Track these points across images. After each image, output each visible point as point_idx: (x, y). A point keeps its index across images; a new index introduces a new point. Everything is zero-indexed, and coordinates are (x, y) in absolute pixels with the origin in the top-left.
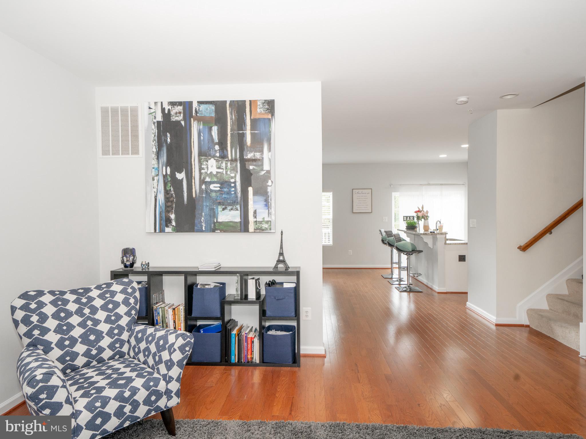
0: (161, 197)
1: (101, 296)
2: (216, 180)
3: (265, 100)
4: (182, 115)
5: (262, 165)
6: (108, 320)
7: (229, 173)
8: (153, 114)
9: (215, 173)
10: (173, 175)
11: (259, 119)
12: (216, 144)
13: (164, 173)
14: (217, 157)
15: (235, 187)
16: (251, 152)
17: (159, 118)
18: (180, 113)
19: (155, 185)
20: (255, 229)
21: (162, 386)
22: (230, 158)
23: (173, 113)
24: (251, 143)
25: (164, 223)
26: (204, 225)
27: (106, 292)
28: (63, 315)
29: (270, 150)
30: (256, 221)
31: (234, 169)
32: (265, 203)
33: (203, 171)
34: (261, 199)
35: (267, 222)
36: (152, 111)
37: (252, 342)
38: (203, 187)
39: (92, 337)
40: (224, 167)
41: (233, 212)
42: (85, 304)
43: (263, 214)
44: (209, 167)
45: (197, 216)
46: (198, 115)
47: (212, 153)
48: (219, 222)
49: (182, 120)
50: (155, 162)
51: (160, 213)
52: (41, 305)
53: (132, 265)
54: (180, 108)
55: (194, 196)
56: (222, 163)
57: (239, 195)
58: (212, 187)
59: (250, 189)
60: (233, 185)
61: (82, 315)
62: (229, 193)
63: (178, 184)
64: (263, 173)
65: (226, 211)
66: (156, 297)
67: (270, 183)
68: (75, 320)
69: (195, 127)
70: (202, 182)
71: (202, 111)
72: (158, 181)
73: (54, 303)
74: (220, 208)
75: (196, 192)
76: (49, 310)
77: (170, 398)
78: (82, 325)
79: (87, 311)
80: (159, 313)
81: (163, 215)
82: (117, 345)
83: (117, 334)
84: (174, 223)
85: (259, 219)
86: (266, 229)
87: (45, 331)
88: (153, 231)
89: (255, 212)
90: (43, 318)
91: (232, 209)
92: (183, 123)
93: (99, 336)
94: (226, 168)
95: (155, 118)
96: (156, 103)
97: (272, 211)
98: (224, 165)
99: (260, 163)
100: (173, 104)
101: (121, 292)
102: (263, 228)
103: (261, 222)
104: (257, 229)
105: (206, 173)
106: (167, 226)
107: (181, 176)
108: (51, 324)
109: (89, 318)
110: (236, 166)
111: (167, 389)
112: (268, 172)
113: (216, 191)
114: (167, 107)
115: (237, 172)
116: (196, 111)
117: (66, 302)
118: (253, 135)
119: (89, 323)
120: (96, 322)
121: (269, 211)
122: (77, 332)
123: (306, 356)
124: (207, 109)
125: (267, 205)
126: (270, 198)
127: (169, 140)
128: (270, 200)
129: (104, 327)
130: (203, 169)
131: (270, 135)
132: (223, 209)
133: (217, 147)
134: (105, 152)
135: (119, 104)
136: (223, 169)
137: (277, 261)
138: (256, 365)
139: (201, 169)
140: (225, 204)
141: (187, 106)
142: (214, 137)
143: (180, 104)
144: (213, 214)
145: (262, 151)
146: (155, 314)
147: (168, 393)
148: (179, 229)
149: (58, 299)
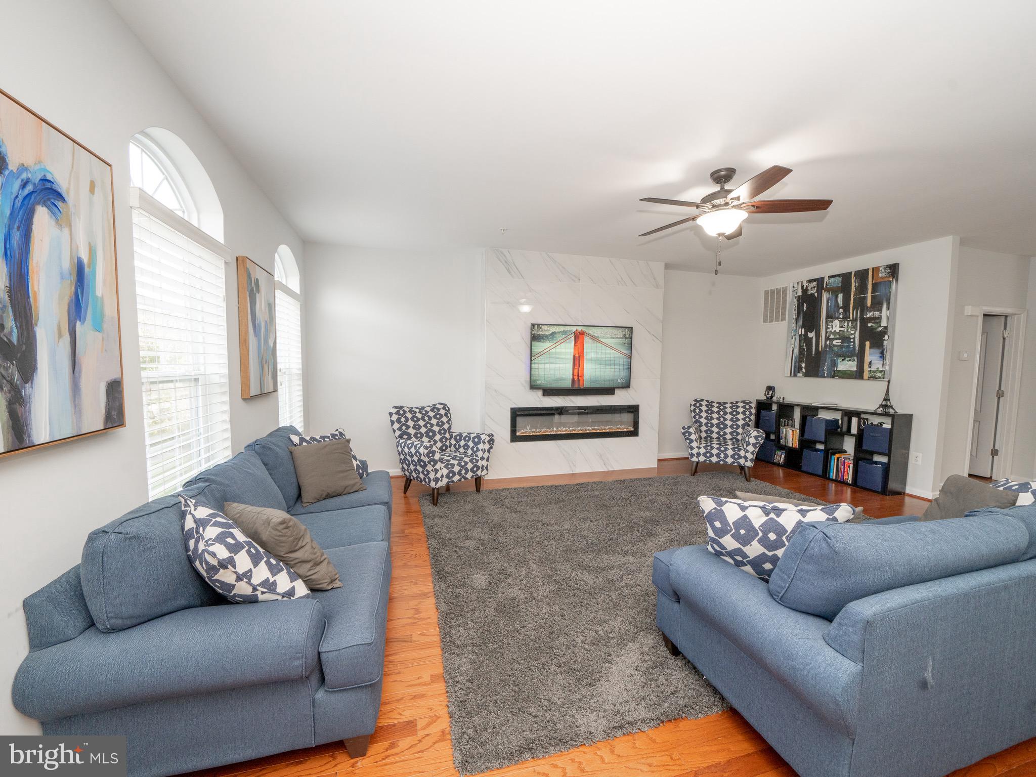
0: (796, 351)
1: (731, 407)
2: (838, 337)
3: (887, 265)
4: (816, 288)
5: (880, 322)
6: (731, 420)
7: (849, 330)
8: (795, 291)
9: (838, 331)
10: (806, 334)
11: (880, 283)
12: (841, 308)
13: (800, 333)
14: (840, 318)
15: (854, 342)
16: (871, 311)
17: (800, 293)
18: (814, 287)
19: (793, 342)
20: (869, 377)
21: (742, 453)
22: (851, 318)
23: (809, 288)
24: (871, 305)
25: (797, 370)
26: (826, 372)
27: (734, 406)
28: (709, 412)
29: (888, 308)
30: (871, 371)
31: (855, 327)
32: (880, 355)
33: (828, 330)
34: (877, 352)
35: (881, 372)
36: (795, 289)
37: (849, 467)
38: (828, 343)
39: (722, 426)
40: (846, 326)
41: (850, 363)
42: (722, 410)
43: (877, 365)
44: (834, 326)
45: (821, 365)
46: (828, 287)
47: (837, 315)
48: (838, 371)
49: (815, 293)
50: (794, 326)
51: (795, 363)
52: (701, 405)
53: (772, 397)
54: (815, 284)
55: (820, 350)
56: (844, 323)
57: (857, 348)
58: (835, 342)
59: (868, 343)
60: (852, 340)
61: (719, 414)
62: (848, 347)
63: (808, 341)
64: (880, 329)
65: (844, 361)
66: (785, 422)
67: (886, 337)
68: (715, 416)
69: (825, 296)
70: (827, 338)
71: (831, 283)
72: (795, 340)
73: (707, 406)
74: (840, 360)
75: (822, 347)
76: (704, 408)
77: (746, 461)
78: (718, 419)
79: (722, 413)
80: (783, 432)
81: (797, 364)
82: (735, 434)
83: (735, 428)
84: (804, 370)
85: (874, 368)
86: (880, 378)
87: (701, 417)
88: (789, 375)
89: (870, 363)
90: (701, 411)
91: (850, 360)
92: (816, 295)
93: (726, 426)
94: (847, 327)
95: (797, 293)
96: (798, 283)
97: (887, 362)
98: (846, 324)
99: (878, 321)
100: (810, 281)
101: (742, 407)
102: (877, 377)
103: (875, 372)
104: (871, 377)
105: (831, 331)
106: (799, 373)
107: (811, 335)
108: (704, 414)
109: (722, 417)
110: (856, 324)
111: (745, 456)
112: (886, 328)
113: (837, 346)
114: (805, 284)
115: (856, 329)
116: (827, 284)
117: (713, 406)
118: (873, 297)
119: (722, 419)
120: (725, 419)
121: (883, 362)
122: (715, 422)
123: (910, 496)
124: (835, 281)
125: (882, 356)
126: (885, 351)
127: (805, 309)
128: (885, 353)
129: (729, 423)
130: (829, 328)
131: (890, 295)
132: (843, 360)
133: (841, 311)
134: (765, 321)
135: (775, 287)
136: (845, 327)
137: (880, 405)
138: (847, 484)
139: (827, 328)
140: (844, 357)
141: (820, 281)
142: (839, 302)
143: (815, 280)
144: (835, 364)
145: (880, 310)
146: (781, 432)
147: (746, 458)
148: (807, 375)
149: (709, 404)
